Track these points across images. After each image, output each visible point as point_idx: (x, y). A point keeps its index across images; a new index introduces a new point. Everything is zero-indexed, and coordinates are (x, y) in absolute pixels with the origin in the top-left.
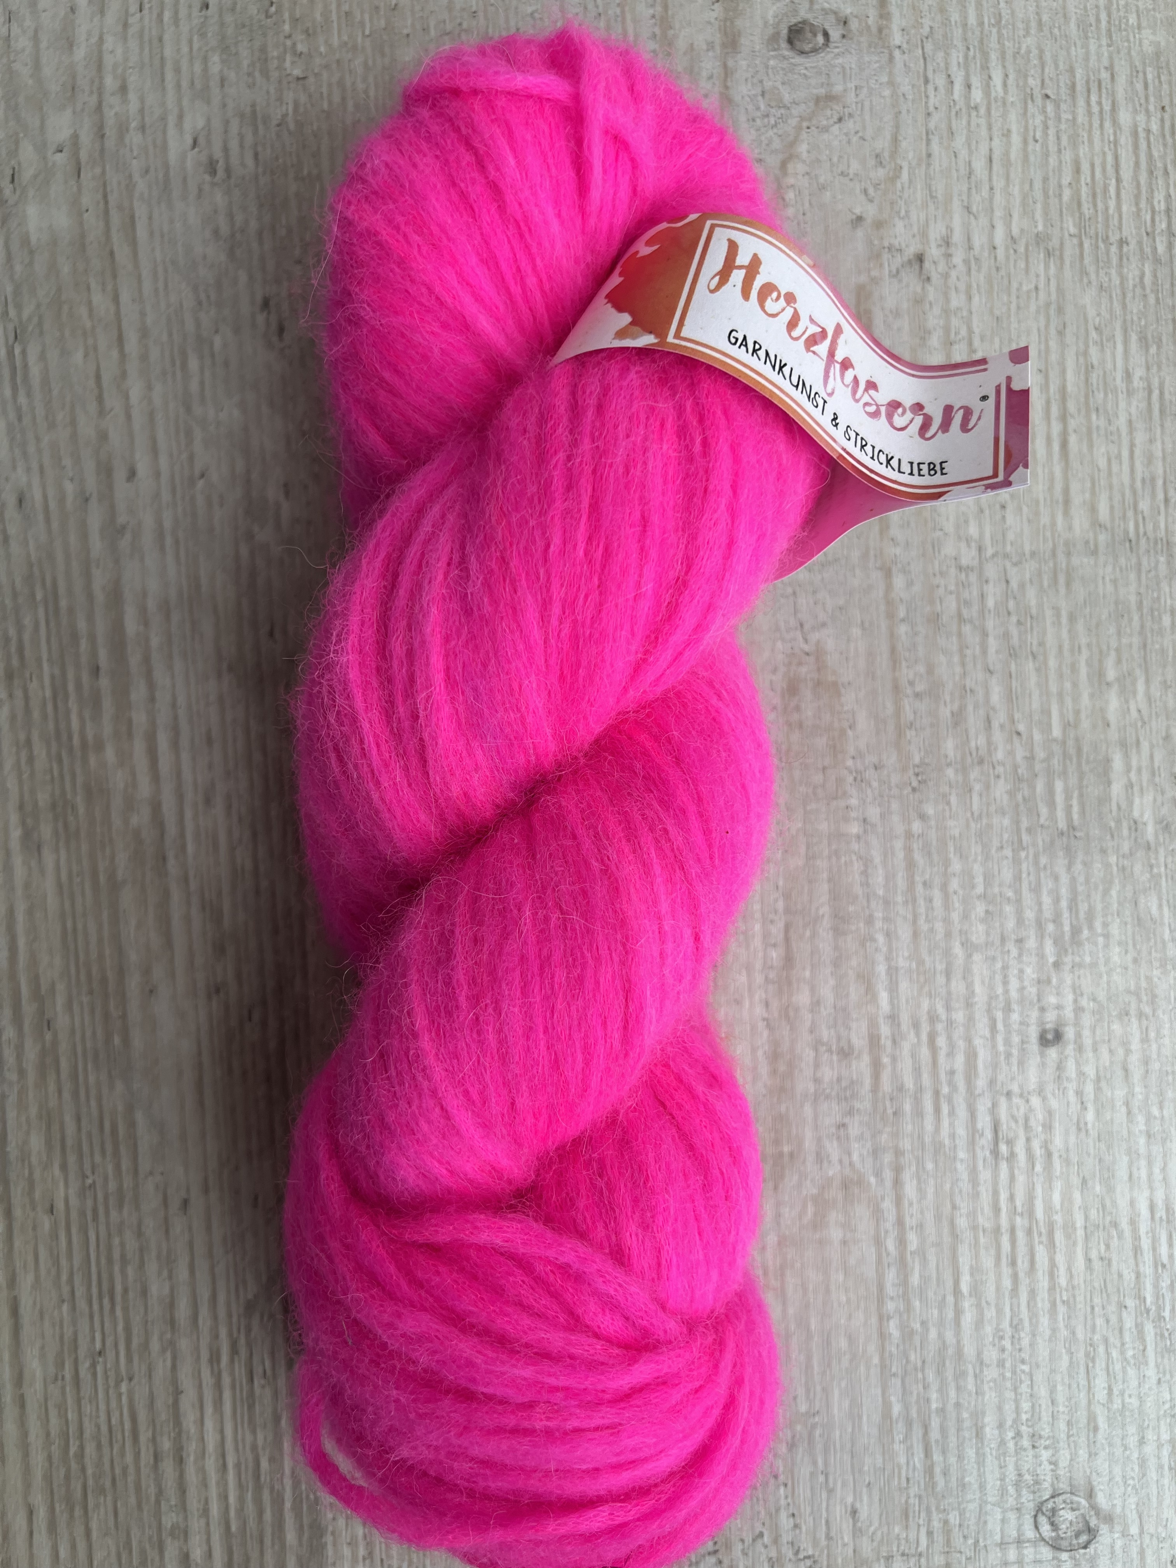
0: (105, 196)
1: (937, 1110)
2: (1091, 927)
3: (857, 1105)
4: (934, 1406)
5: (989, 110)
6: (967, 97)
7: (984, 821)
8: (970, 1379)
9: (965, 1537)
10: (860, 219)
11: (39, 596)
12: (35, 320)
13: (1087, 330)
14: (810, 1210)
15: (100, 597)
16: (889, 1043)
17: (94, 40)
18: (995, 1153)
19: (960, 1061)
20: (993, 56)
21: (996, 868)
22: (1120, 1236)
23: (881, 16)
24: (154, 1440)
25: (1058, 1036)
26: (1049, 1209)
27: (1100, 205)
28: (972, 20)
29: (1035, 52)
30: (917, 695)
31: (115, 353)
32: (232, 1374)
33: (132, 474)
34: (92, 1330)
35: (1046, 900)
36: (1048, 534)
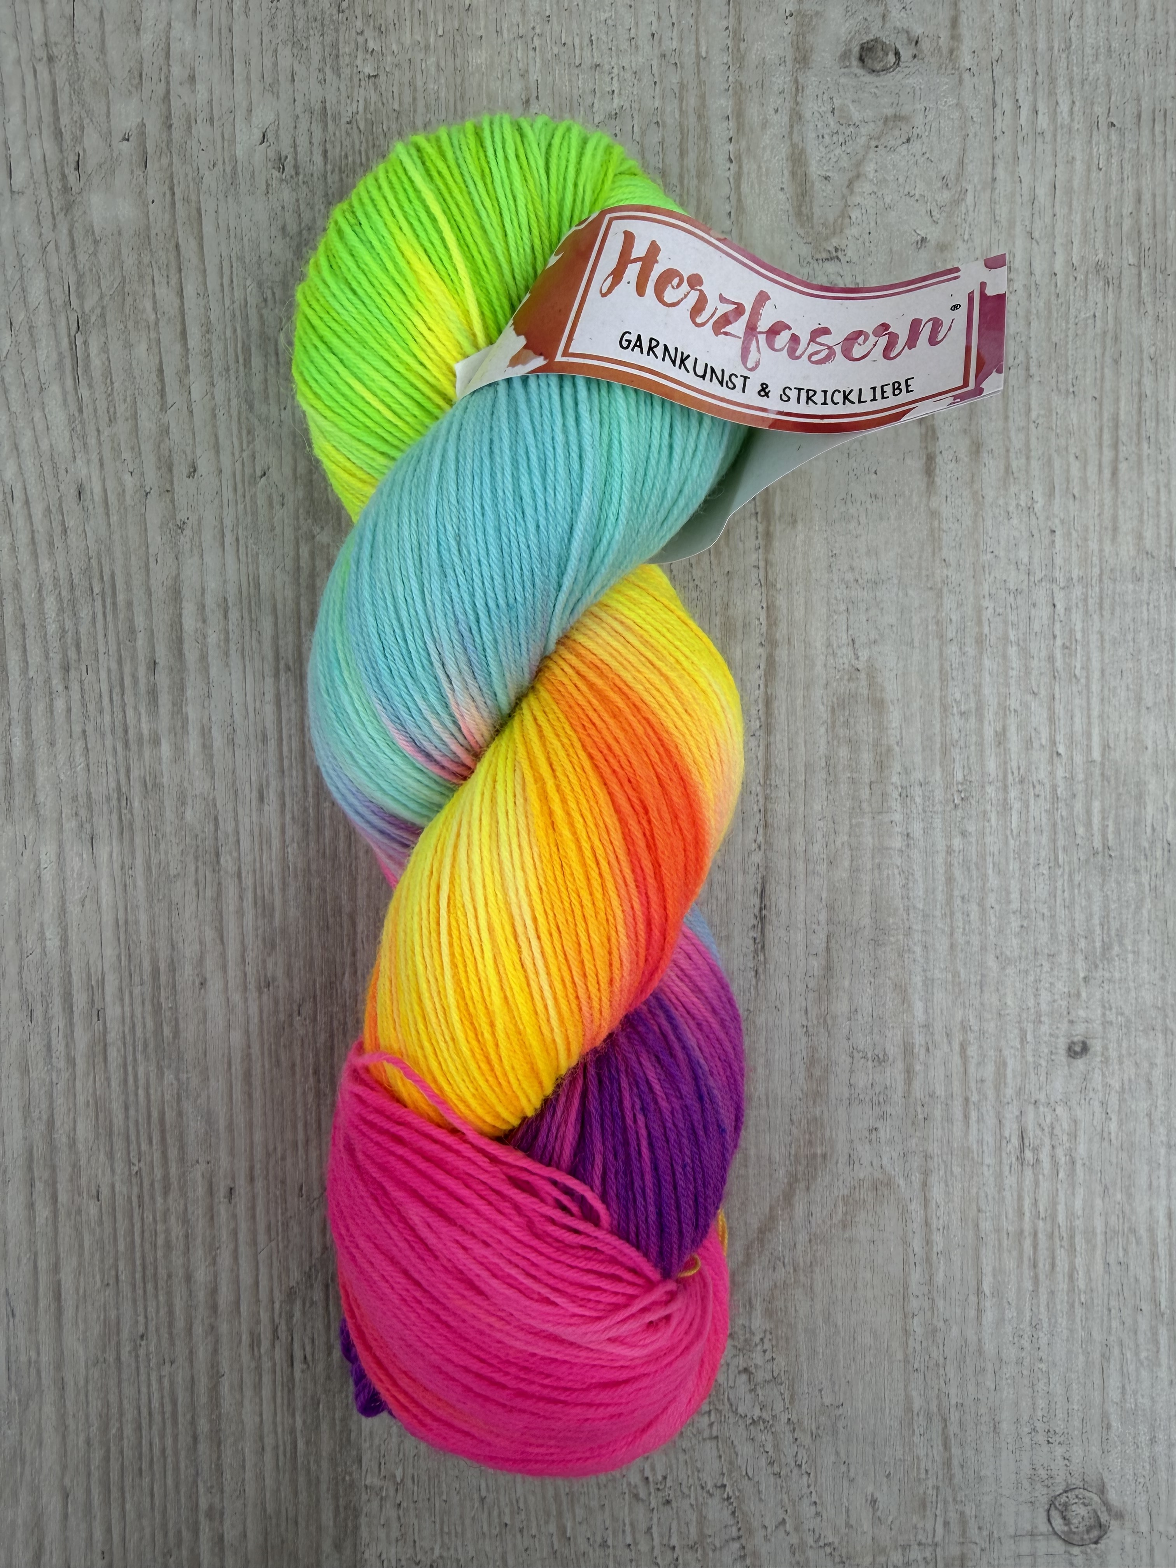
0: (172, 189)
1: (966, 1117)
2: (1121, 944)
3: (889, 1109)
4: (953, 1402)
5: (1055, 136)
6: (1034, 123)
7: (1023, 838)
8: (990, 1375)
9: (980, 1528)
10: (923, 240)
11: (96, 590)
12: (98, 311)
13: (1142, 360)
14: (840, 1210)
15: (159, 593)
16: (923, 1051)
17: (161, 26)
18: (1021, 1160)
19: (989, 1070)
20: (1061, 82)
21: (1032, 884)
22: (1138, 1243)
23: (953, 37)
24: (193, 1422)
25: (1085, 1048)
26: (1071, 1215)
27: (1159, 236)
28: (1042, 46)
29: (1102, 79)
30: (962, 714)
31: (178, 348)
32: (272, 1359)
33: (193, 471)
34: (136, 1314)
35: (1079, 917)
36: (1096, 560)
